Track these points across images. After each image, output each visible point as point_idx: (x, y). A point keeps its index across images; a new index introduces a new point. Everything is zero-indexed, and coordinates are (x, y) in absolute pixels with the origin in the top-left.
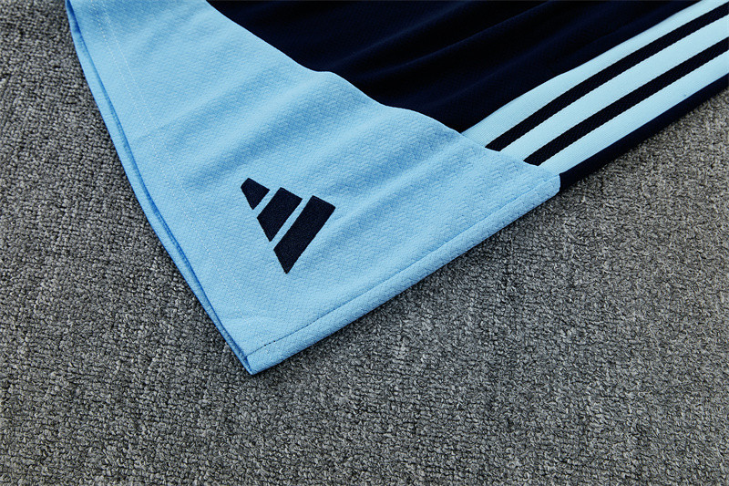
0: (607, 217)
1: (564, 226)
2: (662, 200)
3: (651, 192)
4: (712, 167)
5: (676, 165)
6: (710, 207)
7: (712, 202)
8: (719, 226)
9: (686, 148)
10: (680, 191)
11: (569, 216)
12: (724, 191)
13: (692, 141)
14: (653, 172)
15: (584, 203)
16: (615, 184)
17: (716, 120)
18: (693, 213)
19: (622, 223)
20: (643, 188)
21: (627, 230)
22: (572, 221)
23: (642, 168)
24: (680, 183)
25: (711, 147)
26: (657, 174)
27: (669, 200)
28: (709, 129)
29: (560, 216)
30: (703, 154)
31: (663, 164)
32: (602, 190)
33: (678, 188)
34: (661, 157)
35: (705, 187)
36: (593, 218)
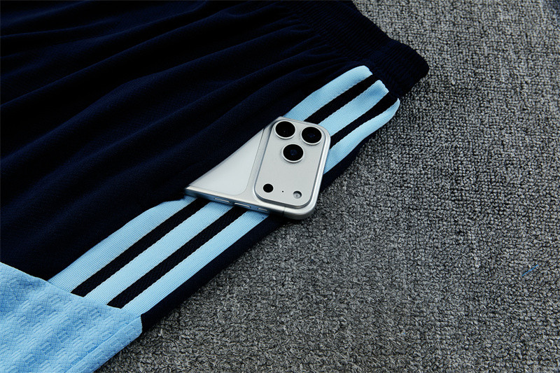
0: (182, 350)
1: (139, 364)
2: (236, 325)
3: (226, 318)
4: (283, 285)
5: (251, 286)
6: (279, 329)
7: (283, 323)
8: (289, 349)
9: (259, 268)
10: (253, 314)
11: (145, 353)
12: (294, 310)
13: (266, 260)
14: (228, 296)
15: (161, 337)
16: (192, 312)
17: (288, 237)
18: (264, 337)
19: (197, 355)
20: (218, 315)
21: (201, 363)
22: (147, 358)
23: (218, 292)
24: (254, 305)
25: (283, 264)
26: (232, 297)
27: (243, 325)
28: (281, 246)
29: (137, 354)
30: (275, 273)
31: (239, 286)
32: (179, 321)
33: (251, 311)
34: (236, 279)
35: (276, 307)
36: (168, 352)
